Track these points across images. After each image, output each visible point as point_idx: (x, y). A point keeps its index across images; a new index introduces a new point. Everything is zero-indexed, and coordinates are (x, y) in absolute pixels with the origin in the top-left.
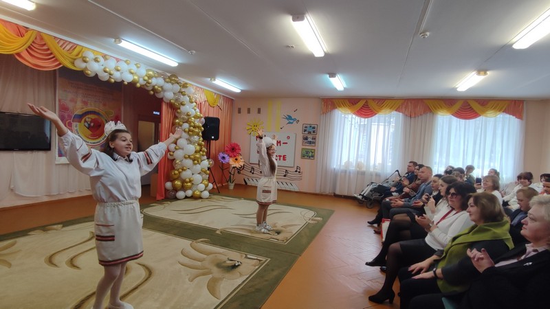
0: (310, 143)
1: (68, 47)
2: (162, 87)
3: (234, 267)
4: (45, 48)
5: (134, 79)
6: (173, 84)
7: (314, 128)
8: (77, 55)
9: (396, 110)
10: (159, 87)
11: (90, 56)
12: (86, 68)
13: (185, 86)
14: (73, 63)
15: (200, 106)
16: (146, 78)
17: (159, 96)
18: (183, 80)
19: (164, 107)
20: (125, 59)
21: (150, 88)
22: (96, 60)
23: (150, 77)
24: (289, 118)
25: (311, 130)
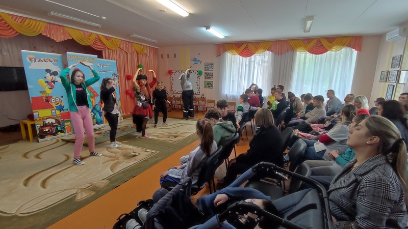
1: (20, 20)
3: (135, 156)
4: (3, 22)
9: (268, 50)
15: (131, 54)
24: (195, 60)
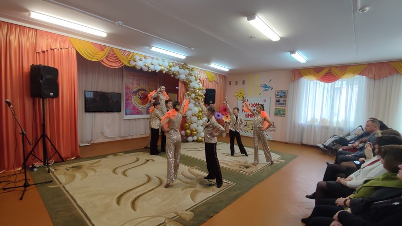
0: (282, 104)
1: (127, 54)
2: (178, 72)
4: (115, 56)
5: (162, 69)
6: (184, 69)
7: (285, 93)
8: (131, 58)
9: (359, 74)
10: (176, 72)
11: (138, 58)
12: (136, 65)
13: (192, 70)
14: (129, 63)
15: (202, 82)
16: (168, 67)
17: (177, 77)
18: (190, 66)
19: (180, 84)
20: (156, 57)
21: (171, 73)
22: (141, 60)
23: (170, 67)
24: (266, 86)
25: (283, 95)
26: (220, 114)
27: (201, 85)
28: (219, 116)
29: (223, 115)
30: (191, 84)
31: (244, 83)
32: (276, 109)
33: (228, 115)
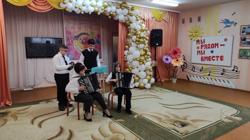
0: (248, 43)
2: (116, 12)
5: (96, 10)
6: (122, 9)
10: (113, 12)
12: (66, 8)
13: (132, 9)
14: (59, 5)
15: (147, 22)
16: (103, 8)
17: (116, 18)
18: (129, 4)
23: (105, 7)
26: (169, 58)
27: (144, 25)
28: (167, 59)
29: (173, 58)
30: (131, 25)
31: (199, 19)
32: (240, 50)
33: (178, 59)
